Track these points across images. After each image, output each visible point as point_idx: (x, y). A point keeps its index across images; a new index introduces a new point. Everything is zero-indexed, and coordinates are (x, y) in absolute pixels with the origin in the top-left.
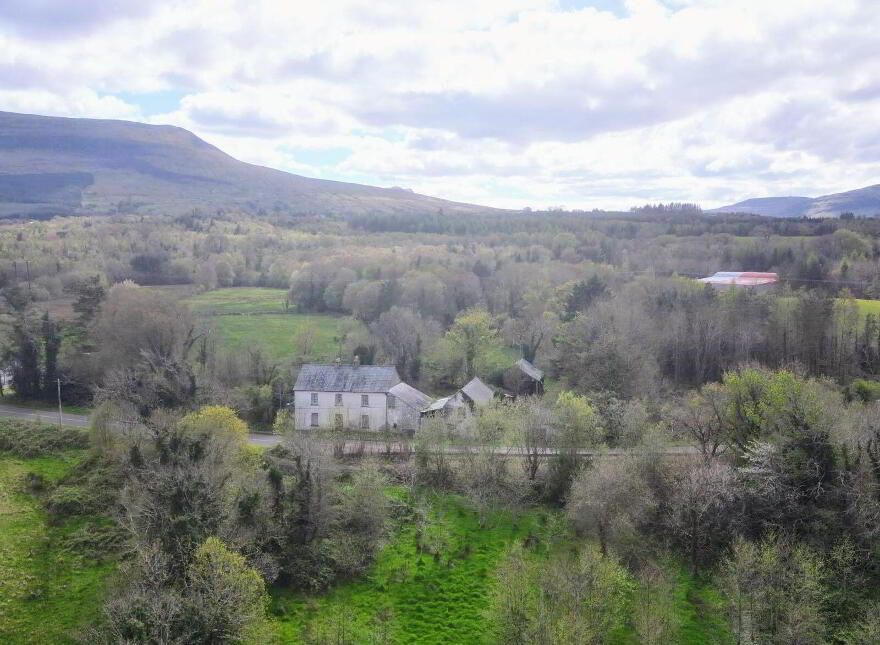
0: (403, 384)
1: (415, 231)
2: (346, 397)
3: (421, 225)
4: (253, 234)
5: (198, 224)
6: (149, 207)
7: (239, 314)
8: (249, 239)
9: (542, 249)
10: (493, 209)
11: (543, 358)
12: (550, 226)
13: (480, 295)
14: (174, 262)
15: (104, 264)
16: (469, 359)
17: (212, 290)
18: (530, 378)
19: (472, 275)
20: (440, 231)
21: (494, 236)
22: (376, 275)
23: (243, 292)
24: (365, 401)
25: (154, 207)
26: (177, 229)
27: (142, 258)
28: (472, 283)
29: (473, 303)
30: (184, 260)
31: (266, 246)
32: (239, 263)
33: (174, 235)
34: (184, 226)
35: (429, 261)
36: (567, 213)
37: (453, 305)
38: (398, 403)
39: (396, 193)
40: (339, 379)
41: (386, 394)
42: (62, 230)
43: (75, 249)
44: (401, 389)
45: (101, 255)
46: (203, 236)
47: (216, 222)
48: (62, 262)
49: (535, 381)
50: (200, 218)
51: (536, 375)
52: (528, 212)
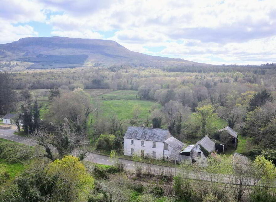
0: (172, 137)
1: (184, 72)
2: (146, 143)
3: (186, 70)
4: (131, 73)
5: (115, 70)
6: (103, 65)
7: (120, 100)
8: (129, 74)
9: (230, 78)
10: (211, 65)
11: (238, 126)
12: (232, 70)
13: (207, 96)
14: (105, 81)
15: (84, 82)
16: (203, 126)
17: (116, 91)
18: (232, 136)
19: (204, 87)
20: (193, 72)
21: (212, 74)
22: (168, 87)
23: (125, 91)
24: (154, 146)
25: (104, 65)
26: (109, 71)
27: (96, 80)
28: (204, 91)
29: (204, 99)
30: (108, 81)
31: (134, 76)
32: (125, 82)
33: (106, 73)
34: (111, 70)
35: (188, 82)
36: (238, 66)
37: (197, 100)
38: (169, 147)
39: (179, 60)
40: (143, 134)
41: (164, 143)
42: (74, 71)
43: (76, 77)
44: (171, 139)
45: (84, 79)
46: (115, 73)
47: (120, 69)
48: (71, 81)
49: (235, 138)
50: (115, 68)
51: (235, 134)
52: (224, 66)
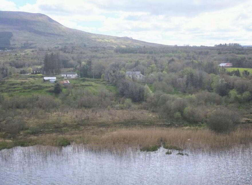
1: (136, 53)
3: (138, 51)
21: (161, 54)
